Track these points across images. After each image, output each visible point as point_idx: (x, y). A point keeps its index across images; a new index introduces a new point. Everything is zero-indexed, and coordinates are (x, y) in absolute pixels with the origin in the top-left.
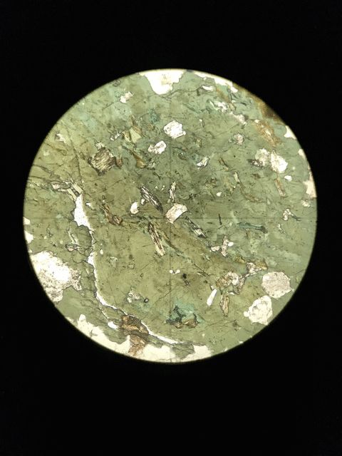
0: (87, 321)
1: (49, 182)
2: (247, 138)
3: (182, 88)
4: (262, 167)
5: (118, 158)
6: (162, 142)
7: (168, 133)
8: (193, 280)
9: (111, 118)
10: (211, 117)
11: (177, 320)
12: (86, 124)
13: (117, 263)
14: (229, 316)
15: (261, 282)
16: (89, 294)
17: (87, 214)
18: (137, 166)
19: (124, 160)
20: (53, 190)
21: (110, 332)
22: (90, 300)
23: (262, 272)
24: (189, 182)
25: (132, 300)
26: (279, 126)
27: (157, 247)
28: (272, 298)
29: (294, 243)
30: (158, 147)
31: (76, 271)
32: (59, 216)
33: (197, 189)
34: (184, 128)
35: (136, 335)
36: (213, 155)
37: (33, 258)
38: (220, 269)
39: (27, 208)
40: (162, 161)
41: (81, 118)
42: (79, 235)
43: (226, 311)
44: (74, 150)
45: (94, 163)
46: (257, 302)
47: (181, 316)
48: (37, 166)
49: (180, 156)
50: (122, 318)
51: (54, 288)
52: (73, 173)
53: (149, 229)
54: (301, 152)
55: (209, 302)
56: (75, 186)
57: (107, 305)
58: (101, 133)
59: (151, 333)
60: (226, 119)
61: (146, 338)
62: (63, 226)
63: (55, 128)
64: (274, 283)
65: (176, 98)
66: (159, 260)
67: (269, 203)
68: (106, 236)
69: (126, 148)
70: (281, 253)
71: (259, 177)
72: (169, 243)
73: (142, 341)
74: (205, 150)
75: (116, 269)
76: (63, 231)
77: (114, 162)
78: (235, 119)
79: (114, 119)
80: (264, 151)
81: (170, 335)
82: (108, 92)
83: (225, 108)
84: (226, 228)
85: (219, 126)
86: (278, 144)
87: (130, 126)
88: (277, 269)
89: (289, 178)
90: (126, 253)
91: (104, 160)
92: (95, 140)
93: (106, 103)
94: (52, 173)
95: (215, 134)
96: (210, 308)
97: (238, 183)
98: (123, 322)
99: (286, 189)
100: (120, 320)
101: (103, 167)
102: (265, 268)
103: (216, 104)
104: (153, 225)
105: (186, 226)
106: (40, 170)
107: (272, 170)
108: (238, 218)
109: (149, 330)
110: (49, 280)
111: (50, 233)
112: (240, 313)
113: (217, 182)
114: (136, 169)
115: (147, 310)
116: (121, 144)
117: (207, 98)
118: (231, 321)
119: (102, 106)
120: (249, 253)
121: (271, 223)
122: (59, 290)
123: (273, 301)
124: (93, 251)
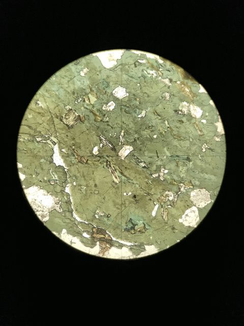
0: (68, 233)
1: (34, 137)
2: (172, 95)
3: (124, 63)
4: (185, 115)
5: (81, 116)
6: (112, 102)
7: (116, 95)
8: (141, 199)
9: (75, 87)
10: (145, 82)
11: (131, 228)
12: (57, 93)
13: (86, 191)
14: (169, 223)
15: (190, 197)
16: (67, 214)
17: (63, 157)
18: (95, 120)
19: (86, 117)
20: (37, 142)
21: (84, 240)
22: (68, 218)
23: (190, 190)
24: (133, 129)
25: (99, 216)
26: (195, 85)
27: (114, 177)
28: (198, 208)
29: (211, 167)
30: (110, 106)
31: (58, 199)
32: (42, 160)
33: (139, 134)
34: (127, 91)
35: (103, 241)
36: (149, 109)
37: (26, 191)
38: (159, 190)
39: (19, 155)
41: (53, 89)
42: (57, 172)
43: (166, 219)
44: (50, 112)
45: (64, 120)
46: (187, 212)
47: (134, 225)
48: (24, 125)
49: (125, 111)
50: (92, 230)
51: (43, 211)
52: (51, 128)
53: (107, 165)
54: (212, 102)
55: (154, 214)
56: (52, 138)
57: (81, 221)
58: (68, 99)
59: (114, 239)
60: (157, 83)
61: (111, 243)
62: (46, 167)
63: (35, 97)
64: (198, 197)
65: (120, 70)
66: (116, 186)
67: (191, 140)
68: (77, 172)
69: (86, 108)
70: (202, 175)
71: (183, 122)
72: (122, 173)
73: (108, 245)
74: (143, 105)
75: (86, 195)
76: (46, 171)
77: (79, 119)
78: (163, 82)
79: (77, 88)
80: (185, 103)
81: (127, 239)
82: (71, 69)
83: (155, 75)
84: (162, 160)
85: (152, 87)
86: (195, 98)
87: (88, 92)
88: (200, 187)
89: (204, 121)
90: (92, 183)
91: (72, 118)
92: (64, 104)
93: (70, 77)
94: (35, 130)
95: (149, 94)
96: (155, 218)
97: (168, 127)
98: (93, 233)
99: (203, 130)
101: (72, 123)
102: (192, 187)
103: (148, 72)
104: (110, 162)
105: (133, 161)
106: (27, 128)
107: (191, 116)
108: (170, 153)
109: (112, 237)
110: (39, 206)
111: (37, 173)
112: (176, 220)
113: (153, 128)
114: (95, 123)
115: (110, 223)
116: (83, 105)
117: (142, 69)
118: (170, 227)
119: (68, 79)
120: (180, 177)
121: (194, 154)
122: (46, 213)
123: (199, 210)
124: (68, 183)
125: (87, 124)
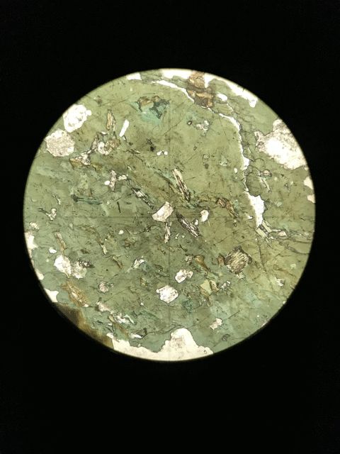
0: (247, 100)
1: (289, 238)
2: (96, 288)
3: (161, 336)
4: (79, 261)
5: (223, 264)
6: (179, 281)
7: (174, 290)
8: (143, 146)
9: (230, 303)
10: (133, 308)
11: (158, 105)
12: (255, 297)
13: (220, 160)
14: (106, 110)
15: (75, 146)
16: (247, 128)
17: (252, 207)
18: (203, 257)
19: (216, 263)
20: (285, 230)
21: (225, 91)
22: (246, 121)
23: (74, 155)
24: (151, 244)
25: (204, 123)
26: (63, 302)
27: (181, 177)
28: (64, 130)
29: (44, 186)
30: (183, 276)
31: (260, 150)
32: (279, 204)
33: (143, 236)
34: (158, 296)
35: (199, 88)
36: (128, 271)
37: (303, 162)
38: (117, 157)
39: (312, 212)
40: (179, 263)
41: (260, 302)
42: (259, 187)
43: (109, 115)
44: (265, 271)
45: (246, 258)
46: (79, 125)
47: (154, 108)
49: (161, 268)
50: (213, 105)
51: (282, 133)
52: (266, 248)
53: (190, 195)
54: (41, 277)
55: (126, 124)
56: (264, 235)
57: (229, 117)
58: (239, 288)
59: (184, 90)
60: (116, 307)
61: (189, 85)
62: (275, 195)
63: (288, 292)
64: (63, 145)
65: (168, 326)
66: (178, 164)
67: (71, 225)
68: (232, 186)
69: (215, 274)
70: (57, 176)
71: (82, 251)
72: (169, 183)
73: (192, 81)
74: (137, 275)
75: (221, 154)
76: (275, 190)
77: (226, 260)
78: (108, 307)
79: (228, 303)
80: (79, 277)
81: (166, 90)
82: (234, 329)
84: (112, 199)
85: (124, 300)
86: (64, 284)
87: (212, 296)
88: (59, 159)
89: (52, 251)
90: (212, 170)
91: (236, 262)
92: (246, 281)
93: (236, 318)
94: (287, 247)
95: (128, 292)
96: (125, 118)
97: (103, 244)
98: (212, 100)
99: (54, 239)
100: (215, 102)
101: (236, 255)
102: (72, 160)
103: (128, 321)
105: (153, 200)
106: (300, 251)
107: (70, 258)
108: (101, 209)
109: (186, 93)
110: (287, 140)
112: (95, 114)
113: (124, 244)
114: (204, 254)
115: (189, 114)
116: (219, 278)
117: (136, 326)
118: (104, 105)
119: (239, 315)
120: (88, 175)
121: (68, 206)
122: (277, 131)
123: (62, 128)
124: (244, 171)
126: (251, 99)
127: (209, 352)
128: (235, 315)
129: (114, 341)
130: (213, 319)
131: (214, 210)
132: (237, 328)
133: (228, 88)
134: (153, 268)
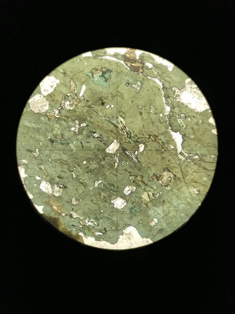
0: (166, 66)
1: (201, 160)
2: (69, 202)
3: (116, 232)
4: (57, 184)
5: (156, 180)
6: (127, 194)
7: (123, 200)
8: (96, 102)
9: (163, 207)
10: (96, 214)
11: (105, 73)
12: (179, 202)
13: (150, 108)
14: (69, 79)
15: (50, 105)
16: (167, 85)
17: (174, 140)
18: (142, 177)
19: (151, 180)
20: (197, 154)
22: (166, 81)
23: (49, 111)
24: (106, 169)
25: (137, 84)
26: (48, 213)
27: (124, 122)
28: (41, 94)
29: (30, 134)
30: (129, 190)
31: (177, 100)
32: (192, 137)
33: (100, 164)
34: (112, 205)
35: (133, 60)
36: (91, 189)
37: (207, 107)
38: (79, 110)
39: (216, 142)
40: (126, 182)
41: (183, 205)
42: (178, 126)
43: (72, 82)
44: (186, 183)
45: (172, 176)
46: (51, 90)
47: (103, 76)
48: (210, 170)
49: (114, 186)
50: (143, 71)
51: (191, 88)
52: (185, 168)
53: (130, 134)
54: (31, 196)
55: (84, 87)
56: (183, 158)
57: (154, 79)
58: (168, 196)
59: (122, 62)
60: (84, 214)
61: (125, 58)
62: (189, 131)
63: (202, 197)
64: (41, 104)
65: (120, 225)
66: (121, 114)
68: (159, 126)
69: (151, 188)
70: (38, 126)
71: (58, 177)
72: (116, 126)
73: (128, 56)
74: (97, 192)
75: (150, 105)
76: (189, 127)
77: (158, 177)
78: (78, 215)
79: (161, 207)
80: (57, 195)
81: (110, 62)
82: (167, 225)
84: (77, 140)
85: (89, 209)
86: (48, 200)
87: (150, 203)
88: (39, 114)
89: (38, 178)
90: (145, 116)
91: (165, 178)
92: (172, 191)
93: (167, 217)
94: (200, 167)
95: (91, 203)
96: (83, 83)
97: (72, 171)
98: (142, 68)
99: (39, 170)
100: (144, 69)
101: (165, 173)
102: (48, 114)
103: (92, 224)
104: (128, 137)
105: (105, 139)
106: (208, 168)
107: (50, 183)
108: (69, 146)
109: (124, 64)
110: (195, 92)
111: (198, 125)
113: (87, 171)
114: (142, 174)
115: (126, 78)
116: (154, 190)
117: (99, 227)
118: (67, 75)
119: (170, 215)
120: (59, 124)
121: (47, 146)
122: (188, 87)
123: (40, 93)
124: (167, 116)
125: (150, 172)
126: (170, 66)
127: (150, 242)
128: (166, 215)
129: (84, 238)
130: (152, 218)
131: (148, 144)
132: (168, 224)
133: (152, 59)
134: (108, 186)
